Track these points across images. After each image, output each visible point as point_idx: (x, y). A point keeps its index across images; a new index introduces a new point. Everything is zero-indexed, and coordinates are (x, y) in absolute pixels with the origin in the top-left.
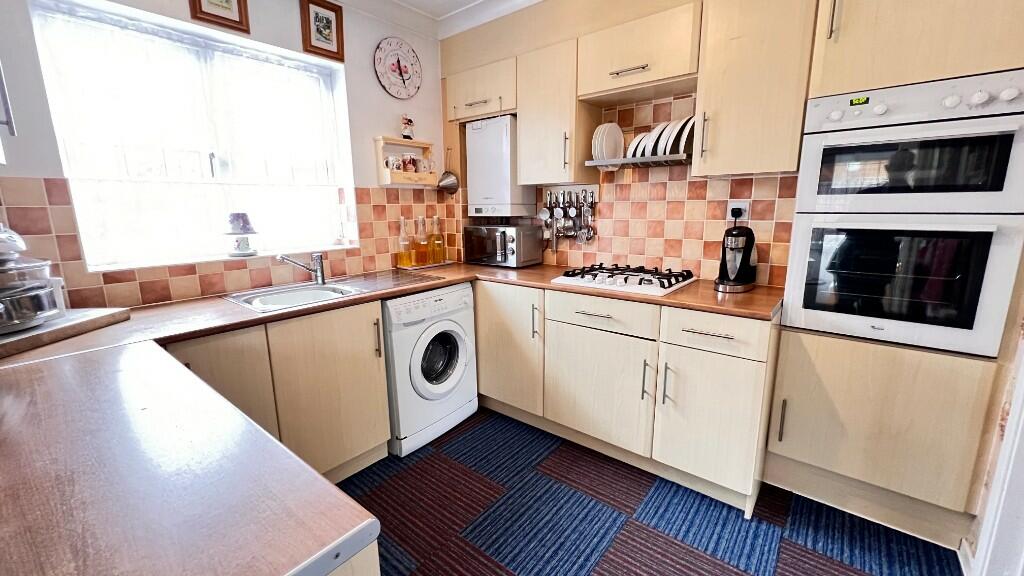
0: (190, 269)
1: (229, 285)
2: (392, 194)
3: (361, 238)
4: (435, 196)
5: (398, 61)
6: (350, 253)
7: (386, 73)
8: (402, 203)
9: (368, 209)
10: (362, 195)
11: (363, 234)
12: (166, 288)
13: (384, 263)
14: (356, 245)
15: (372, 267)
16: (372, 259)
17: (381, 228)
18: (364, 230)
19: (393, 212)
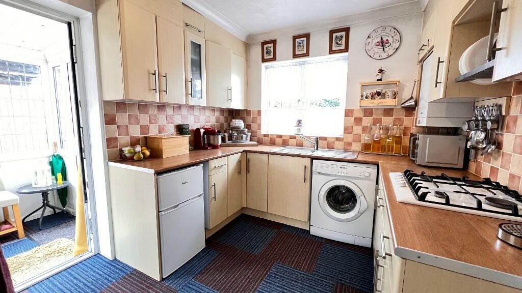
0: (280, 137)
1: (290, 143)
2: (368, 112)
3: (345, 133)
4: (403, 112)
5: (382, 39)
6: (338, 139)
7: (372, 48)
8: (374, 116)
9: (351, 119)
10: (348, 113)
11: (346, 132)
12: (275, 141)
13: (357, 147)
14: (342, 137)
15: (349, 148)
16: (350, 144)
17: (358, 130)
18: (347, 130)
19: (367, 121)
